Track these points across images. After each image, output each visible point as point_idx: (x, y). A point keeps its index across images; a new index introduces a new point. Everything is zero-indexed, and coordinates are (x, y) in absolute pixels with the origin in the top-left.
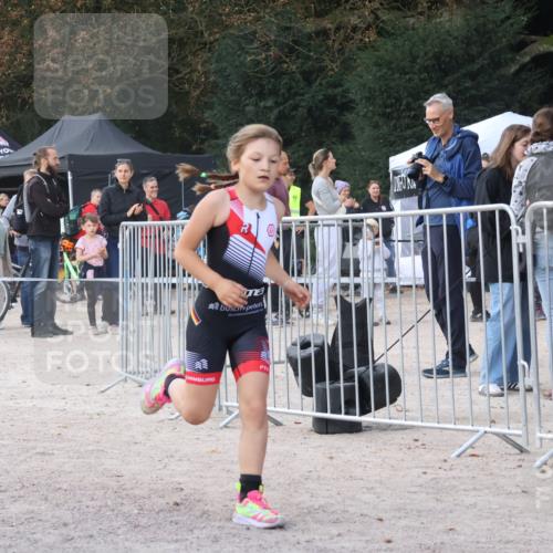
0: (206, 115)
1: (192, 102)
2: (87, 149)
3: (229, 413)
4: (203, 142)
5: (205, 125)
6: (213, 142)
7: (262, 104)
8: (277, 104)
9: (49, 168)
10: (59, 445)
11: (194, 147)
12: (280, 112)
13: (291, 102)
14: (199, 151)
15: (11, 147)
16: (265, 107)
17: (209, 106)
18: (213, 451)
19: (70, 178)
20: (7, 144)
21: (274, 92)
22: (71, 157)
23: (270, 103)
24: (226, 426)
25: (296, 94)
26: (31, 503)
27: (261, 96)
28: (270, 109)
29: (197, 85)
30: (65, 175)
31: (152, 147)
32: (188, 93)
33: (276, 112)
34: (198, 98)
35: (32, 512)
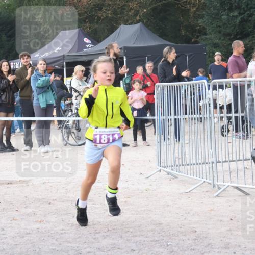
0: (199, 22)
1: (192, 15)
2: (134, 44)
3: (219, 188)
4: (198, 37)
5: (199, 27)
6: (203, 37)
7: (231, 15)
8: (240, 14)
9: (115, 54)
10: (126, 208)
11: (193, 40)
12: (242, 18)
13: (248, 12)
14: (196, 42)
15: (93, 43)
16: (233, 16)
17: (201, 17)
18: (212, 210)
19: (125, 60)
20: (90, 42)
21: (238, 7)
22: (125, 48)
23: (236, 13)
24: (217, 196)
25: (251, 8)
26: (113, 239)
27: (231, 9)
28: (236, 17)
29: (194, 5)
30: (122, 58)
31: (169, 41)
32: (189, 10)
33: (239, 18)
34: (195, 13)
35: (115, 244)
